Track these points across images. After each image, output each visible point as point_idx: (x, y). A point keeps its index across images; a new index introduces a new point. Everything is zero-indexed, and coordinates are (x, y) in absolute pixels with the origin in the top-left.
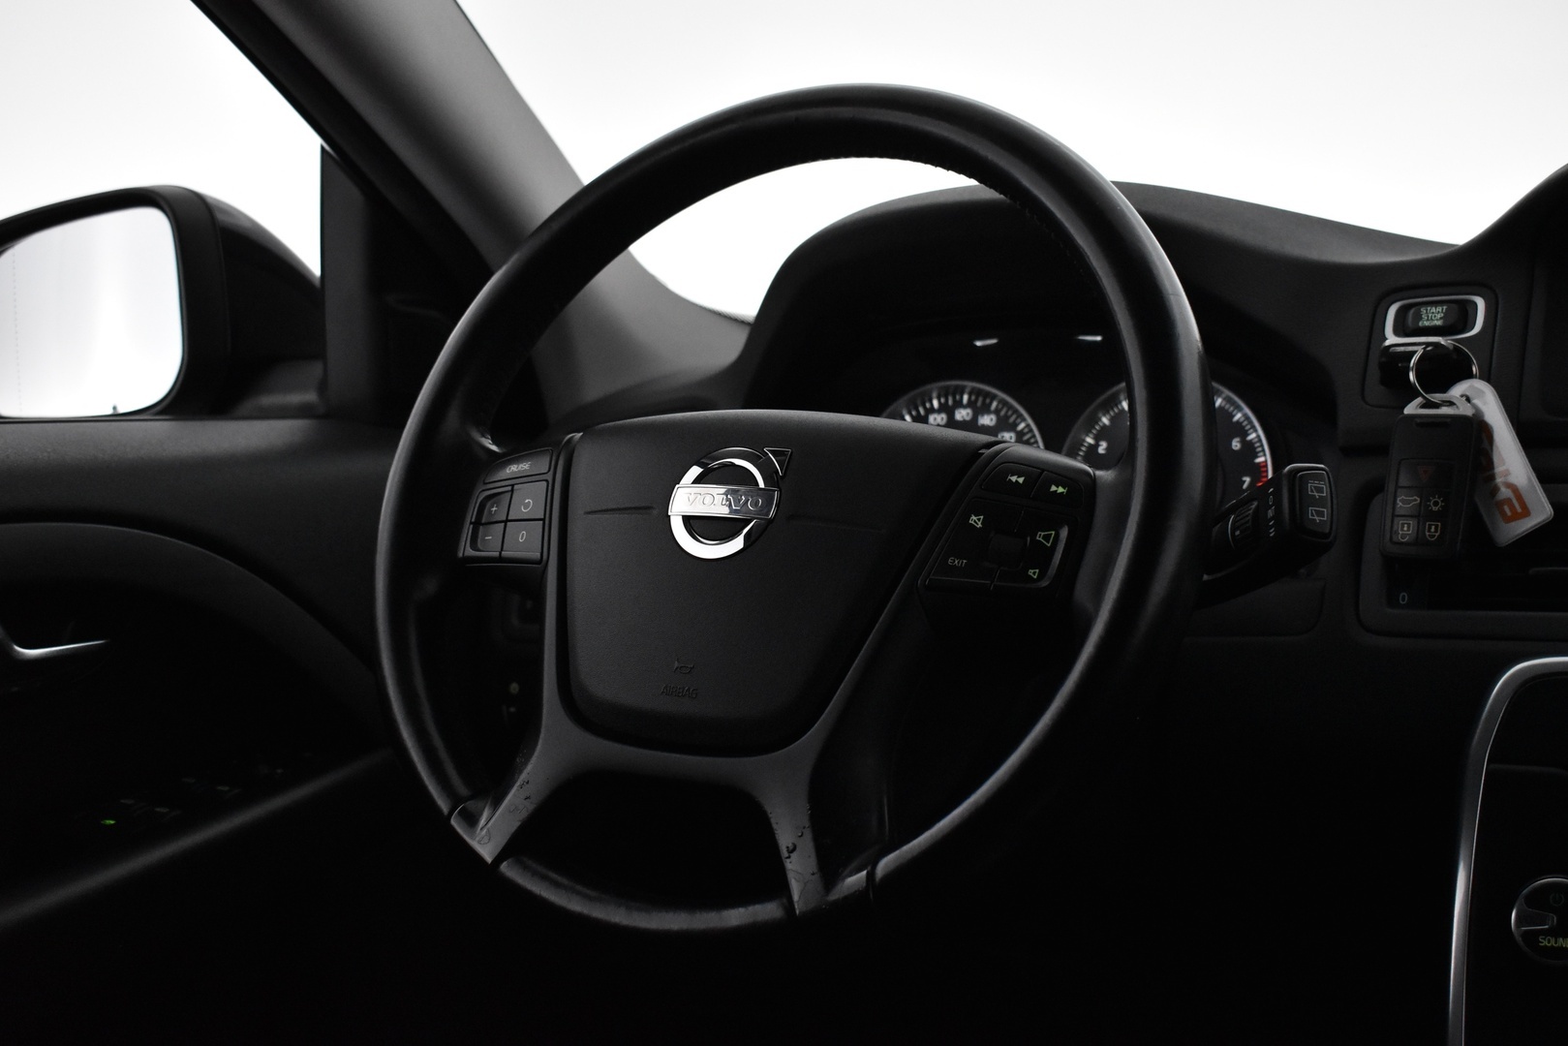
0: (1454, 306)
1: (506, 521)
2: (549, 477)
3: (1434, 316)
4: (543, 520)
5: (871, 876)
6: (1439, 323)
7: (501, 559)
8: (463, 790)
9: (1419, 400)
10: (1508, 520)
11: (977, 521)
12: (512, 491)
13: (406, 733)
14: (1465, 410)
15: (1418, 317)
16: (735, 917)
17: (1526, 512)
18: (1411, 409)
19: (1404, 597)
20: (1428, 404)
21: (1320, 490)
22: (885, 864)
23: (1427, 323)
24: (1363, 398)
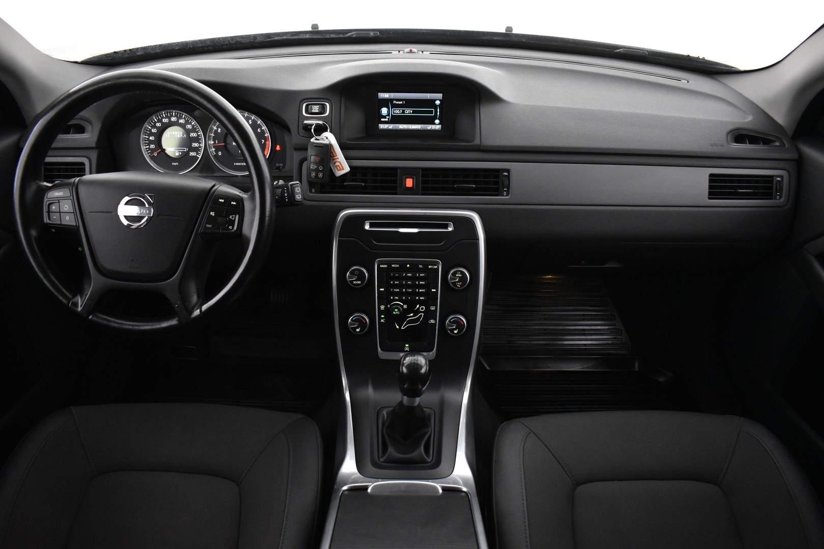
0: (321, 106)
1: (60, 212)
2: (71, 198)
3: (316, 109)
4: (74, 213)
5: (201, 311)
6: (317, 111)
7: (61, 224)
8: (70, 296)
9: (314, 138)
10: (339, 170)
11: (212, 214)
12: (59, 202)
13: (46, 282)
14: (326, 142)
15: (312, 109)
16: (165, 325)
17: (343, 169)
18: (313, 140)
19: (313, 190)
20: (316, 139)
21: (298, 190)
22: (204, 307)
23: (314, 111)
24: (299, 133)
